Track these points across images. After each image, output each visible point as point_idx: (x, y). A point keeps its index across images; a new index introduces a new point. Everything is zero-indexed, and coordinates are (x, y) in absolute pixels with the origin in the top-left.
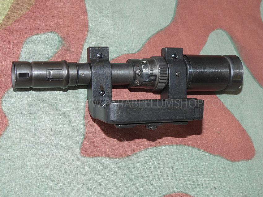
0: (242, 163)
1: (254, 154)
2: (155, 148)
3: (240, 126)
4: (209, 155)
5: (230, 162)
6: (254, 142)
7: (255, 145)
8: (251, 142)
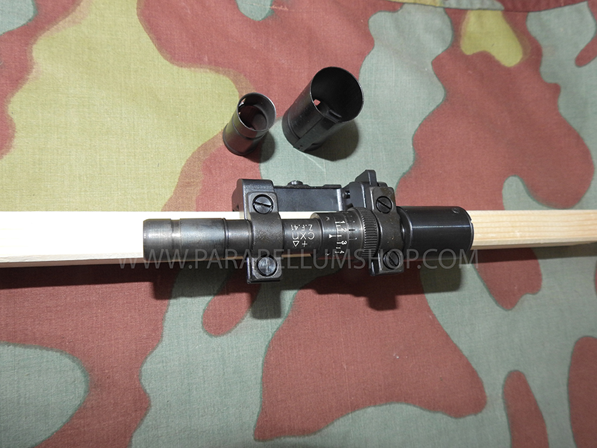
0: (470, 419)
1: (485, 403)
2: (357, 412)
3: (468, 365)
4: (428, 413)
5: (453, 420)
6: (485, 386)
7: (486, 391)
8: (482, 387)
